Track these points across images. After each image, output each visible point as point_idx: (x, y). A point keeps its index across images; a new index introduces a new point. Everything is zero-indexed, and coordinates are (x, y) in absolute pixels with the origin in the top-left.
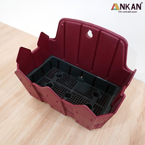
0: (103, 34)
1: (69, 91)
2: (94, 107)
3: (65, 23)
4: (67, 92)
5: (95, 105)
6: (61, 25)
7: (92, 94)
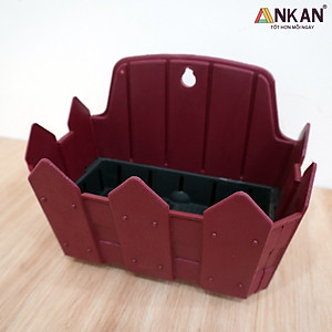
0: (220, 69)
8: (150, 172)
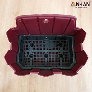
1: (45, 52)
4: (44, 54)
8: (36, 37)
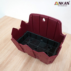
1: (36, 47)
2: (48, 53)
3: (32, 16)
5: (49, 52)
6: (31, 17)
7: (47, 47)
8: (36, 35)
